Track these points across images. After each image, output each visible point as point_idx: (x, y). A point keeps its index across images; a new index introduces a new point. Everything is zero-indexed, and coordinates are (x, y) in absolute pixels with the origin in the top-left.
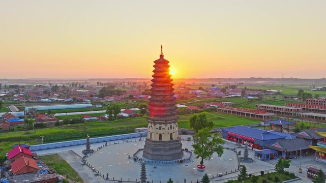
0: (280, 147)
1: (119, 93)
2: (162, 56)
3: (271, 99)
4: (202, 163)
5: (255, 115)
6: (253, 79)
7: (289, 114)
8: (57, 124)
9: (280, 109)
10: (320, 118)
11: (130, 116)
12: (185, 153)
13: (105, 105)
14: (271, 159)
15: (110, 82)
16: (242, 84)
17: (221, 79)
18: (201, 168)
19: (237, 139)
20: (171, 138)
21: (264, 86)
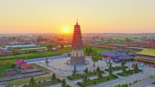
0: (122, 58)
1: (46, 40)
2: (77, 24)
3: (115, 42)
4: (94, 64)
5: (109, 48)
6: (105, 34)
7: (123, 48)
8: (26, 53)
9: (119, 46)
10: (135, 49)
11: (57, 49)
12: (86, 62)
13: (42, 45)
14: (119, 62)
15: (38, 35)
16: (101, 36)
17: (90, 33)
18: (94, 66)
19: (105, 57)
20: (81, 56)
21: (110, 37)
